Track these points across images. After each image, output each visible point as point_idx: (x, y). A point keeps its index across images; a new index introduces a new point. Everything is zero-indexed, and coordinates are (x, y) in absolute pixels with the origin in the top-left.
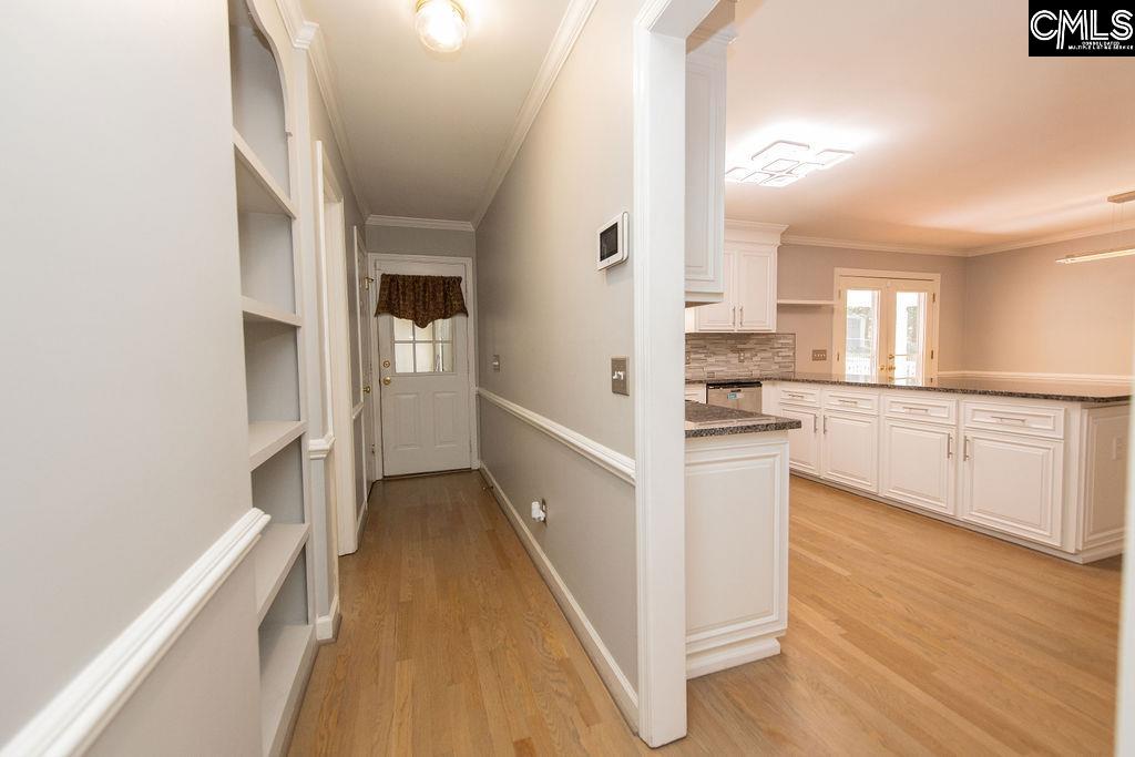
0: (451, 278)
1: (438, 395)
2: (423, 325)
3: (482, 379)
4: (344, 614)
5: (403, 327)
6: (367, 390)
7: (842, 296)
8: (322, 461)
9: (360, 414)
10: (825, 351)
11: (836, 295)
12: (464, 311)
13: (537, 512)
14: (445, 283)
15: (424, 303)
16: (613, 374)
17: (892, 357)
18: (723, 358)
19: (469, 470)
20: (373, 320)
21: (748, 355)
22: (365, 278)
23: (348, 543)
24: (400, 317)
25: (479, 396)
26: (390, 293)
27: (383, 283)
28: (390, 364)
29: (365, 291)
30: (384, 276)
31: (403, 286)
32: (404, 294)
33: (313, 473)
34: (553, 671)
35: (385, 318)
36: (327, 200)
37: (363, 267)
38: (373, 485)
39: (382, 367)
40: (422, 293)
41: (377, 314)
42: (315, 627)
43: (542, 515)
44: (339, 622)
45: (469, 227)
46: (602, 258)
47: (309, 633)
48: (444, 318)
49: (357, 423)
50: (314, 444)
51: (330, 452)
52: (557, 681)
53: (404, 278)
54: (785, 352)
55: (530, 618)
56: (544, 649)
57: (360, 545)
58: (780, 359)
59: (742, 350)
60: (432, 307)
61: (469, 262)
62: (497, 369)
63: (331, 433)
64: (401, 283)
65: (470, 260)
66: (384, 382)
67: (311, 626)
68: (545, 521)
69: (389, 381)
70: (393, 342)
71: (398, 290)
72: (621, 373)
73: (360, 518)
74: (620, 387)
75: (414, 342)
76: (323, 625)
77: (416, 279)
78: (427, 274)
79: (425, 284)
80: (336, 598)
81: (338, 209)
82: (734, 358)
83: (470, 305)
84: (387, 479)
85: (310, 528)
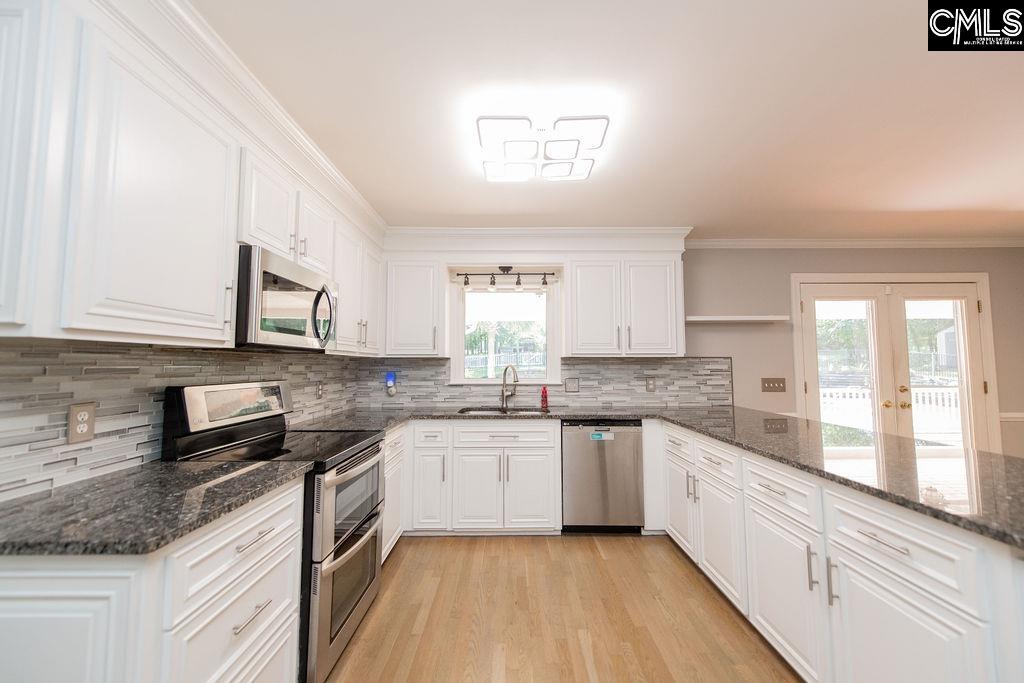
7: (806, 308)
10: (783, 381)
11: (796, 307)
17: (904, 390)
18: (625, 386)
21: (660, 383)
54: (717, 380)
58: (709, 389)
59: (653, 377)
82: (640, 387)
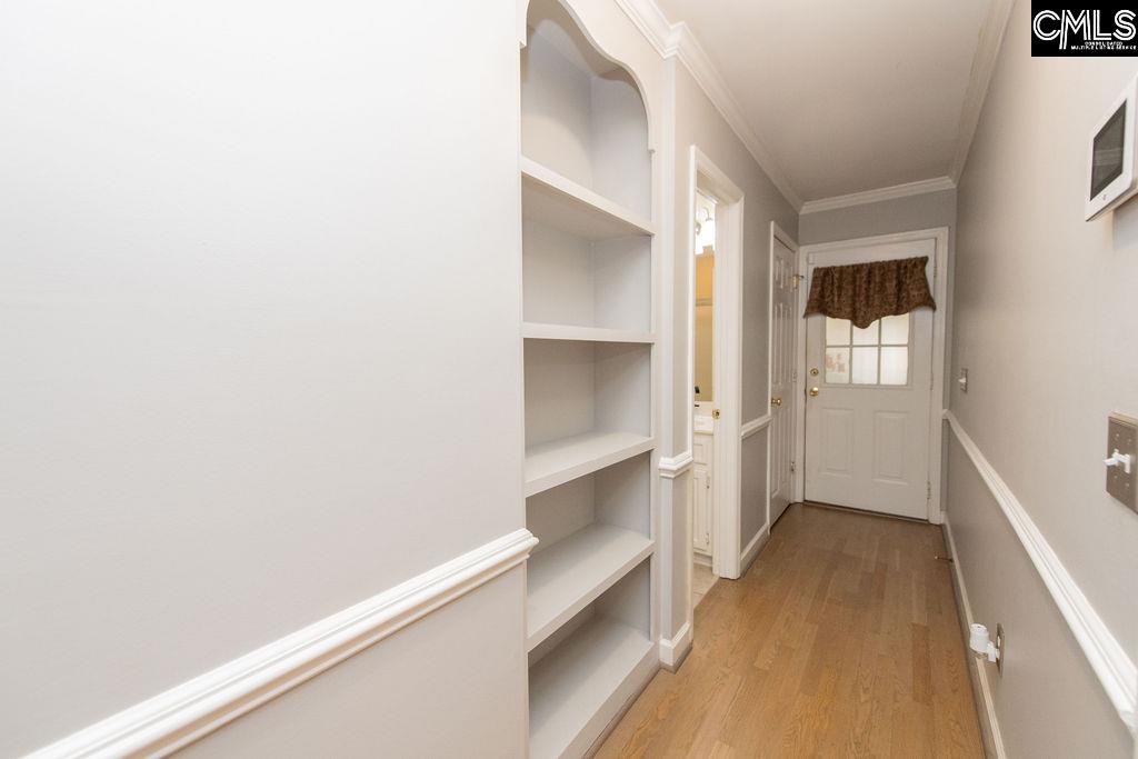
0: (910, 260)
2: (864, 325)
3: (953, 399)
4: (695, 644)
5: (837, 329)
6: (778, 403)
8: (671, 480)
12: (929, 303)
14: (898, 268)
15: (867, 297)
19: (924, 523)
20: (801, 322)
22: (792, 275)
23: (727, 565)
24: (833, 317)
25: (945, 423)
26: (823, 290)
27: (815, 279)
28: (820, 372)
29: (790, 290)
30: (817, 270)
31: (840, 279)
32: (840, 288)
33: (661, 490)
35: (817, 319)
37: (788, 265)
38: (786, 508)
39: (809, 373)
40: (864, 286)
41: (806, 315)
42: (656, 647)
44: (686, 651)
45: (947, 184)
48: (897, 313)
49: (753, 440)
50: (665, 463)
53: (842, 270)
57: (743, 574)
60: (877, 302)
61: (943, 233)
62: (965, 389)
64: (836, 275)
65: (946, 230)
66: (809, 394)
67: (652, 643)
68: (998, 662)
69: (815, 393)
70: (825, 347)
71: (833, 283)
73: (751, 543)
74: (1124, 488)
76: (665, 649)
78: (874, 260)
79: (870, 272)
80: (687, 625)
83: (940, 293)
84: (807, 505)
85: (653, 548)
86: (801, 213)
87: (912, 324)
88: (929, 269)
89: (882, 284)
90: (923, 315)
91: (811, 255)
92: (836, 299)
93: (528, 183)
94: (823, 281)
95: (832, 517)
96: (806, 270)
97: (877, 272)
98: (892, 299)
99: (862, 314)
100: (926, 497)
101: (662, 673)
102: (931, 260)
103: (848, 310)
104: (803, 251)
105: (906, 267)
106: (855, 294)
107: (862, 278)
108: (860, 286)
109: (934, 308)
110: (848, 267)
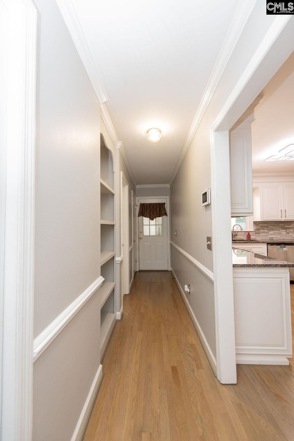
0: (162, 203)
1: (157, 243)
2: (152, 220)
3: (172, 238)
4: (124, 313)
5: (146, 220)
6: (134, 241)
8: (119, 264)
9: (132, 249)
12: (166, 214)
13: (187, 289)
14: (159, 205)
15: (153, 212)
16: (207, 242)
18: (277, 232)
19: (167, 271)
20: (137, 218)
21: (291, 230)
22: (135, 205)
23: (126, 290)
24: (145, 217)
25: (171, 244)
26: (142, 210)
27: (140, 206)
28: (142, 232)
29: (135, 209)
30: (141, 204)
31: (147, 207)
32: (147, 209)
33: (117, 267)
34: (188, 347)
35: (141, 217)
36: (124, 185)
37: (135, 202)
38: (136, 273)
39: (139, 233)
41: (138, 216)
42: (116, 314)
43: (188, 290)
44: (122, 315)
45: (168, 186)
46: (203, 203)
47: (114, 316)
48: (159, 217)
49: (131, 252)
50: (118, 259)
51: (122, 261)
52: (189, 351)
53: (147, 204)
55: (182, 327)
56: (186, 339)
57: (130, 292)
59: (288, 228)
60: (155, 214)
61: (168, 197)
62: (176, 235)
63: (122, 255)
64: (146, 206)
65: (168, 196)
66: (140, 238)
67: (115, 314)
68: (190, 292)
70: (143, 225)
71: (145, 208)
72: (209, 242)
73: (131, 283)
74: (209, 247)
75: (149, 225)
76: (118, 315)
77: (150, 204)
78: (154, 203)
79: (153, 206)
80: (122, 307)
81: (127, 188)
82: (283, 232)
83: (168, 212)
84: (140, 271)
85: (115, 284)
86: (136, 188)
87: (163, 220)
88: (166, 206)
89: (156, 209)
90: (165, 217)
91: (139, 200)
92: (146, 212)
93: (102, 185)
94: (143, 207)
95: (147, 274)
96: (138, 204)
97: (155, 206)
98: (158, 213)
99: (152, 216)
100: (167, 264)
101: (118, 322)
102: (166, 204)
103: (149, 215)
104: (137, 198)
105: (161, 205)
106: (150, 211)
107: (151, 207)
108: (151, 209)
109: (167, 216)
110: (148, 204)
